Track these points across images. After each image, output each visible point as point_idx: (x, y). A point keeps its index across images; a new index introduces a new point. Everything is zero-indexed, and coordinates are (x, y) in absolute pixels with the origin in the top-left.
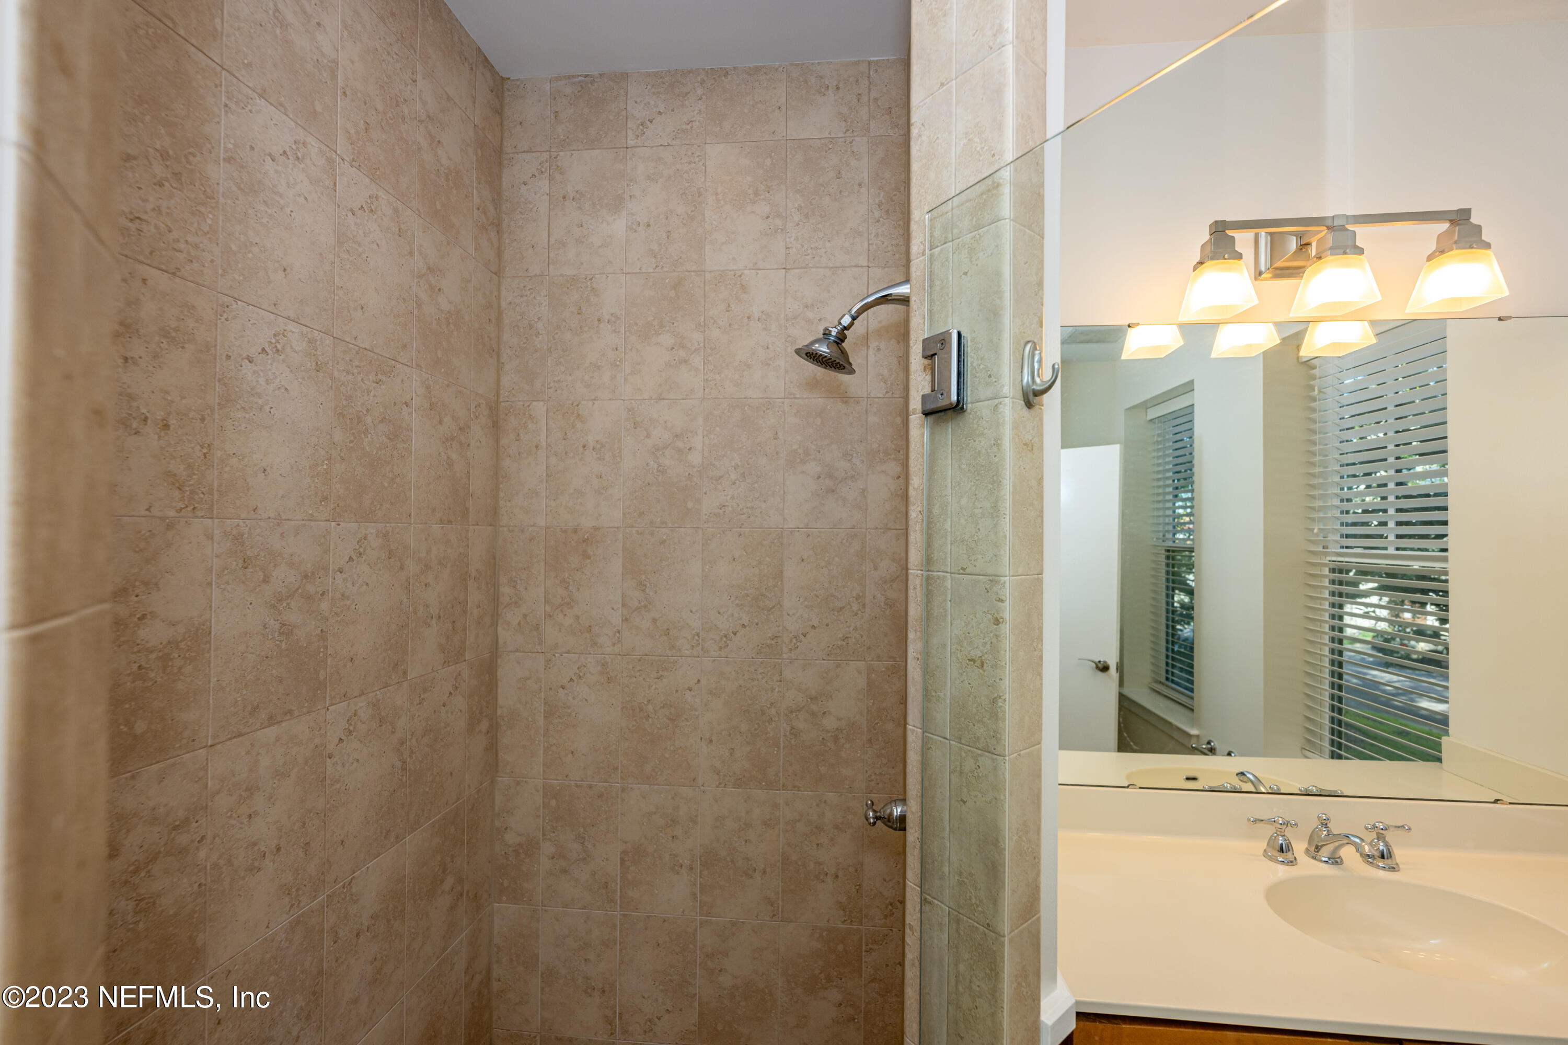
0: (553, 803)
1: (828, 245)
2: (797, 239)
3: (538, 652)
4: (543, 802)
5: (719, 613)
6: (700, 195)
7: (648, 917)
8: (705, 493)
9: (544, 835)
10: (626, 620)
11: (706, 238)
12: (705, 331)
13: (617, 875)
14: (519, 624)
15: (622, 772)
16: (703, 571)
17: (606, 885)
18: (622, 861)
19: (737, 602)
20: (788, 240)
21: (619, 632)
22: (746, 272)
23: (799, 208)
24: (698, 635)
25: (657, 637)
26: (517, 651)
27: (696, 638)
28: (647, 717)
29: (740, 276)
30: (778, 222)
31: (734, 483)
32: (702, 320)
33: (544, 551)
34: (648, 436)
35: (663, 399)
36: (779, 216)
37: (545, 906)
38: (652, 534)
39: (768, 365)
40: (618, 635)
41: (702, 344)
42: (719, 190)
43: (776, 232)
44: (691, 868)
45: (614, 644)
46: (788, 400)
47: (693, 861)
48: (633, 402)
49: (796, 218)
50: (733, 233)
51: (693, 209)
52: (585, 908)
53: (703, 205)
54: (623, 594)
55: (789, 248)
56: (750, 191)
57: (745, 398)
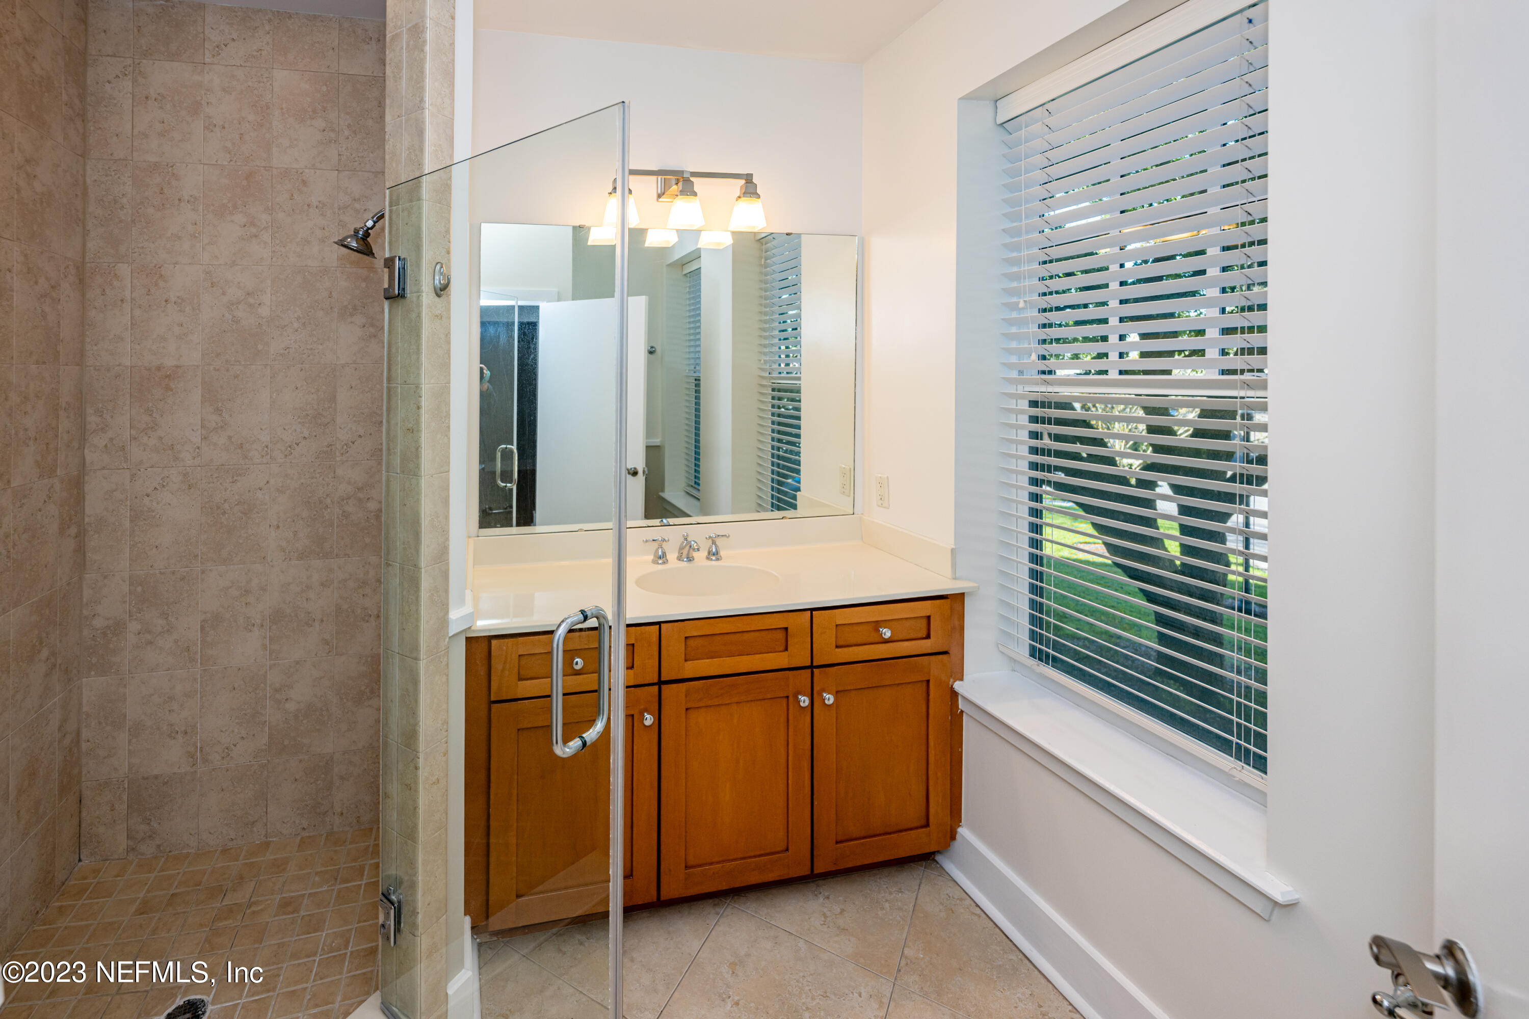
0: (139, 589)
1: (371, 155)
2: (347, 149)
3: (124, 468)
4: (130, 590)
5: (285, 429)
6: (268, 108)
7: (225, 668)
8: (273, 338)
9: (130, 616)
10: (205, 438)
11: (273, 142)
12: (272, 214)
13: (198, 640)
14: (106, 446)
15: (201, 558)
16: (271, 398)
17: (188, 649)
18: (202, 628)
19: (299, 420)
20: (340, 149)
21: (198, 448)
22: (307, 171)
23: (349, 126)
24: (267, 447)
25: (232, 450)
26: (104, 468)
27: (266, 449)
28: (224, 513)
29: (302, 173)
30: (332, 135)
31: (297, 331)
32: (270, 204)
33: (129, 386)
34: (224, 294)
35: (237, 265)
36: (333, 130)
37: (131, 674)
38: (228, 370)
39: (324, 241)
40: (197, 450)
41: (270, 224)
42: (284, 106)
43: (330, 142)
44: (262, 626)
45: (194, 458)
46: (340, 269)
47: (264, 620)
48: (210, 266)
49: (347, 133)
50: (296, 140)
51: (262, 118)
52: (168, 669)
53: (271, 116)
54: (202, 418)
55: (340, 155)
56: (310, 110)
57: (306, 266)
